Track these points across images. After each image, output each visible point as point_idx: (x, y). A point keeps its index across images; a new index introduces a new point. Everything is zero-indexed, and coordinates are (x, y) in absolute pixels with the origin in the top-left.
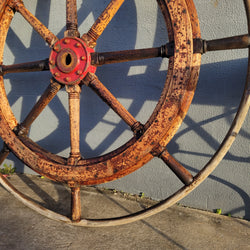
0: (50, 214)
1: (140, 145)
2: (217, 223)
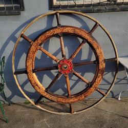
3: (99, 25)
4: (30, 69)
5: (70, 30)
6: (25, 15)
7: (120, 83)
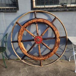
0: (36, 66)
1: (52, 53)
2: (62, 61)
3: (57, 18)
4: (20, 40)
5: (41, 21)
6: (19, 12)
7: (70, 51)
